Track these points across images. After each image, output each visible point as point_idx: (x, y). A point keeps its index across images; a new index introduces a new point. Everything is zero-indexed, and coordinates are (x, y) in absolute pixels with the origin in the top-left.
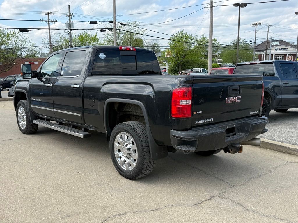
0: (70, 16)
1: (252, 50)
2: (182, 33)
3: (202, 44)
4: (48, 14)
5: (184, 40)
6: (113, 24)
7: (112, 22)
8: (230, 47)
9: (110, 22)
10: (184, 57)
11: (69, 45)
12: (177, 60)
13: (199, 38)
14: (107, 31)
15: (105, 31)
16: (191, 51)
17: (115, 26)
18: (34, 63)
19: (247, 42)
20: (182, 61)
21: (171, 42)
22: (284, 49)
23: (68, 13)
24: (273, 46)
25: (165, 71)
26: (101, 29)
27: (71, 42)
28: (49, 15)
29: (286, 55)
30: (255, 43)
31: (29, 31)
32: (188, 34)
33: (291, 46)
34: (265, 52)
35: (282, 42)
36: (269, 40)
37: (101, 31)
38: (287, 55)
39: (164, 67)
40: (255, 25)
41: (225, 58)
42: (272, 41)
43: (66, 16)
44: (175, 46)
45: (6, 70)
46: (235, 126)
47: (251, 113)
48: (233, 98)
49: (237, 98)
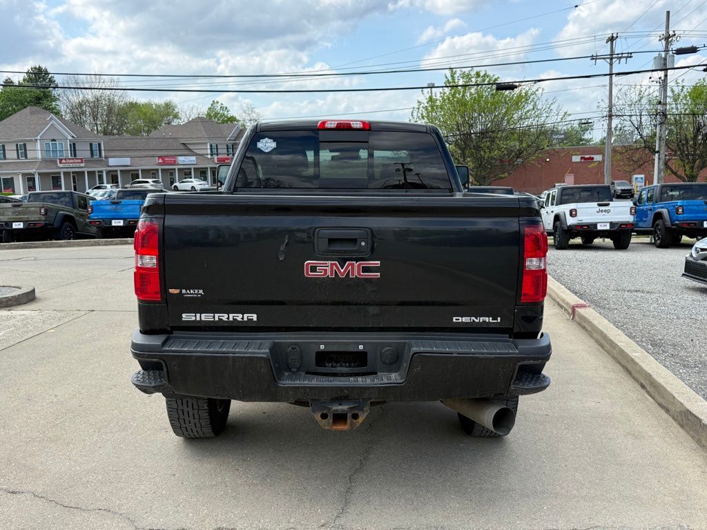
0: (667, 38)
4: (612, 39)
11: (659, 111)
18: (593, 158)
23: (664, 33)
27: (664, 104)
28: (614, 42)
31: (516, 87)
43: (660, 40)
45: (503, 176)
46: (361, 347)
47: (460, 318)
48: (335, 264)
49: (361, 264)
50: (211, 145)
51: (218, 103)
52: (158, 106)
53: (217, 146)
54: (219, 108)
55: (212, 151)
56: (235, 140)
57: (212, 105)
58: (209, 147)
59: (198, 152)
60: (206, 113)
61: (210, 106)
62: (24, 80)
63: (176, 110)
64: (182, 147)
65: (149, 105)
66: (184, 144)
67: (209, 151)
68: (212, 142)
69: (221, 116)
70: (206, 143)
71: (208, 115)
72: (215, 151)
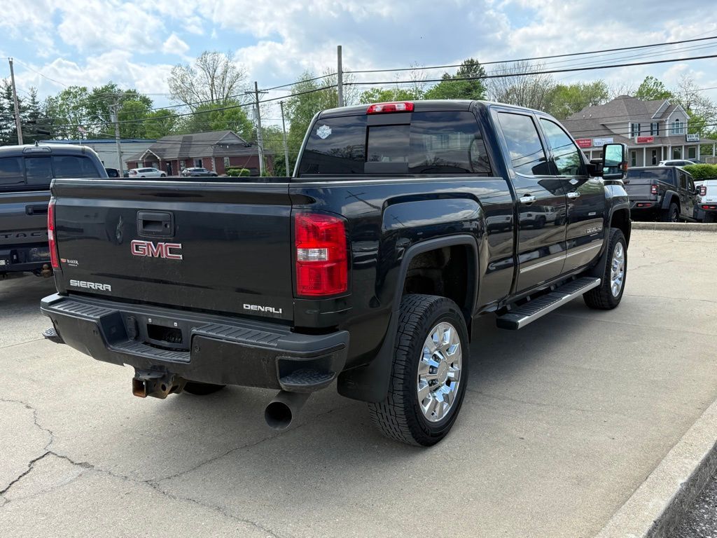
46: (176, 324)
47: (249, 306)
48: (150, 244)
49: (168, 245)
50: (633, 125)
51: (652, 78)
52: (587, 88)
53: (639, 125)
54: (653, 84)
55: (633, 130)
56: (661, 118)
57: (645, 81)
58: (630, 126)
59: (615, 131)
60: (637, 90)
61: (642, 82)
62: (458, 74)
63: (605, 90)
64: (601, 128)
65: (576, 88)
66: (603, 125)
67: (630, 130)
68: (634, 121)
69: (654, 92)
70: (628, 123)
71: (640, 92)
72: (636, 130)
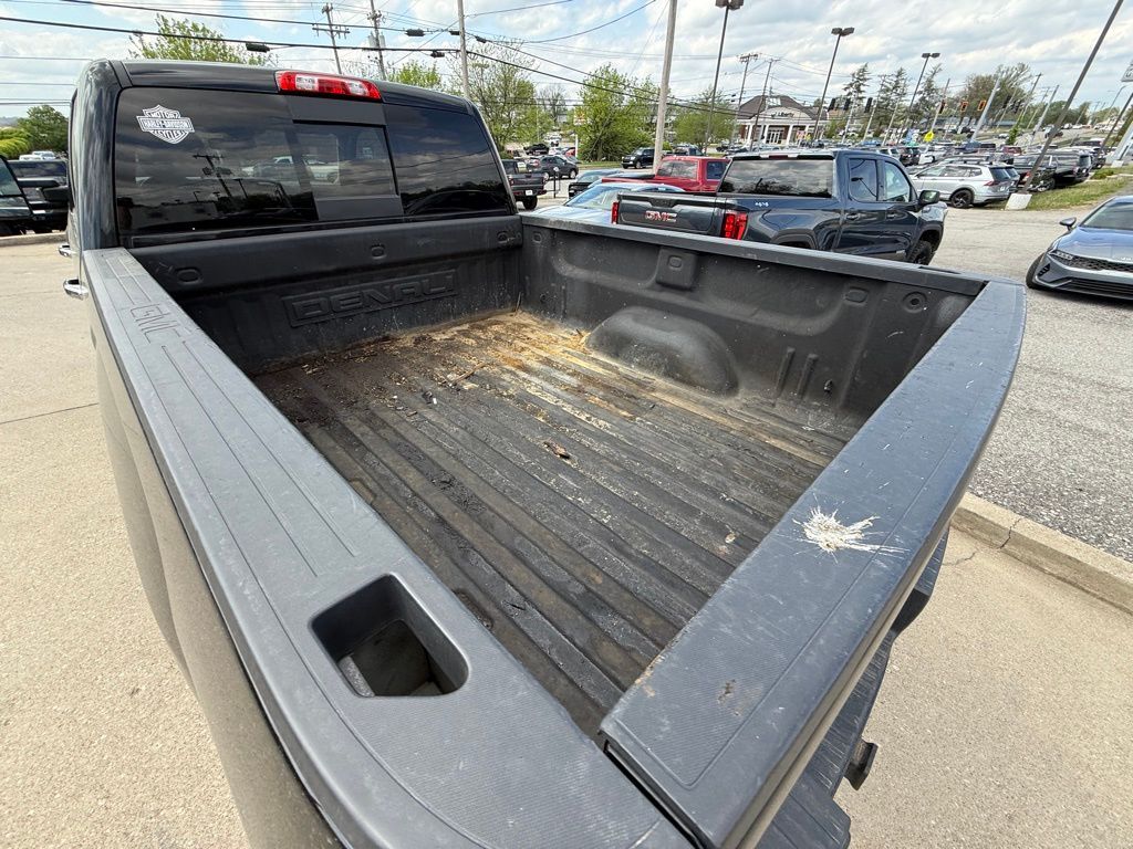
0: (375, 18)
1: (733, 115)
2: (607, 71)
3: (644, 98)
4: (327, 10)
5: (611, 87)
6: (458, 37)
7: (457, 33)
8: (693, 106)
9: (453, 33)
10: (608, 126)
12: (595, 132)
13: (640, 84)
14: (447, 55)
15: (441, 55)
16: (623, 113)
17: (464, 45)
19: (726, 98)
20: (603, 134)
21: (586, 90)
22: (786, 115)
23: (371, 11)
24: (770, 107)
25: (573, 154)
26: (434, 51)
29: (787, 127)
30: (740, 99)
31: (268, 49)
32: (619, 74)
33: (802, 108)
34: (754, 119)
35: (787, 101)
36: (767, 94)
37: (433, 55)
38: (791, 129)
39: (572, 145)
40: (746, 59)
41: (682, 131)
42: (772, 97)
44: (592, 101)
